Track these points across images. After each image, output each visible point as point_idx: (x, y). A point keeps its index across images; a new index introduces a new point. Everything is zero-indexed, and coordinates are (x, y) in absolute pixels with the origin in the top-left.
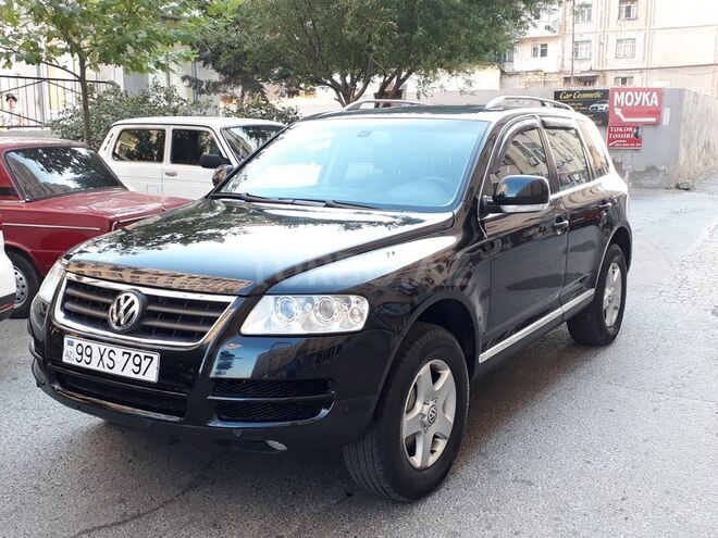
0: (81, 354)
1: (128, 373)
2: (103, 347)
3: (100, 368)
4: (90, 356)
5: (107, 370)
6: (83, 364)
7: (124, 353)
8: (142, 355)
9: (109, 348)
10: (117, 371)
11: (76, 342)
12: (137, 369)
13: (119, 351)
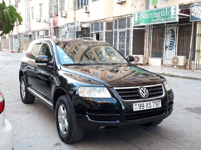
0: (141, 107)
1: (155, 107)
2: (147, 103)
3: (148, 108)
4: (144, 106)
5: (149, 108)
6: (142, 109)
7: (153, 102)
8: (157, 101)
9: (149, 102)
10: (152, 108)
11: (138, 104)
12: (157, 105)
13: (151, 102)
